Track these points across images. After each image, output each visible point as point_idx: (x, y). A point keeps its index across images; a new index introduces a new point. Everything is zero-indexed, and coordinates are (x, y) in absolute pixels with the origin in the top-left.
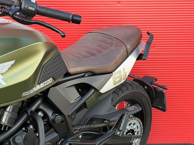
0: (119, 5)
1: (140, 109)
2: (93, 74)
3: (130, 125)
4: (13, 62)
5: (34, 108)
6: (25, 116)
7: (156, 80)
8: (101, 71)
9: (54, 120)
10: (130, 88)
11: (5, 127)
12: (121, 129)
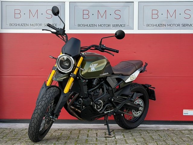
0: (135, 54)
1: (142, 95)
2: (123, 75)
3: (138, 101)
4: (97, 64)
5: (102, 83)
6: (99, 85)
7: (151, 85)
8: (125, 74)
9: (108, 89)
10: (138, 86)
11: (94, 85)
12: (133, 98)
